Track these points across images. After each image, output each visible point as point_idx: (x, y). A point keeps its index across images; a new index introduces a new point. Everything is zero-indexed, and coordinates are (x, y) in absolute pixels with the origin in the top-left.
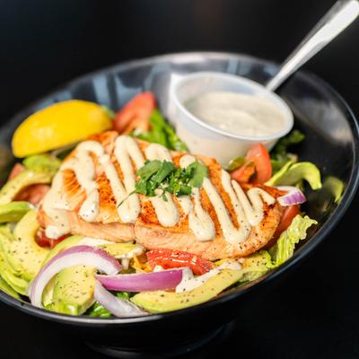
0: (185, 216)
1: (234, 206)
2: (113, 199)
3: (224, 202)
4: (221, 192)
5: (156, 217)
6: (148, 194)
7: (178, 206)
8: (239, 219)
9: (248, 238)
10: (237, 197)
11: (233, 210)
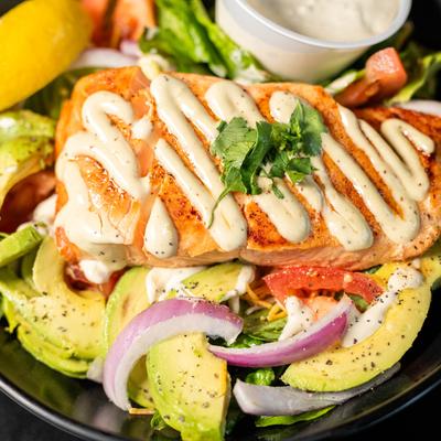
0: (317, 216)
1: (382, 174)
2: (194, 212)
3: (363, 169)
4: (351, 151)
5: (276, 230)
6: (249, 192)
7: (300, 200)
8: (397, 196)
9: (420, 228)
10: (379, 154)
11: (381, 181)
